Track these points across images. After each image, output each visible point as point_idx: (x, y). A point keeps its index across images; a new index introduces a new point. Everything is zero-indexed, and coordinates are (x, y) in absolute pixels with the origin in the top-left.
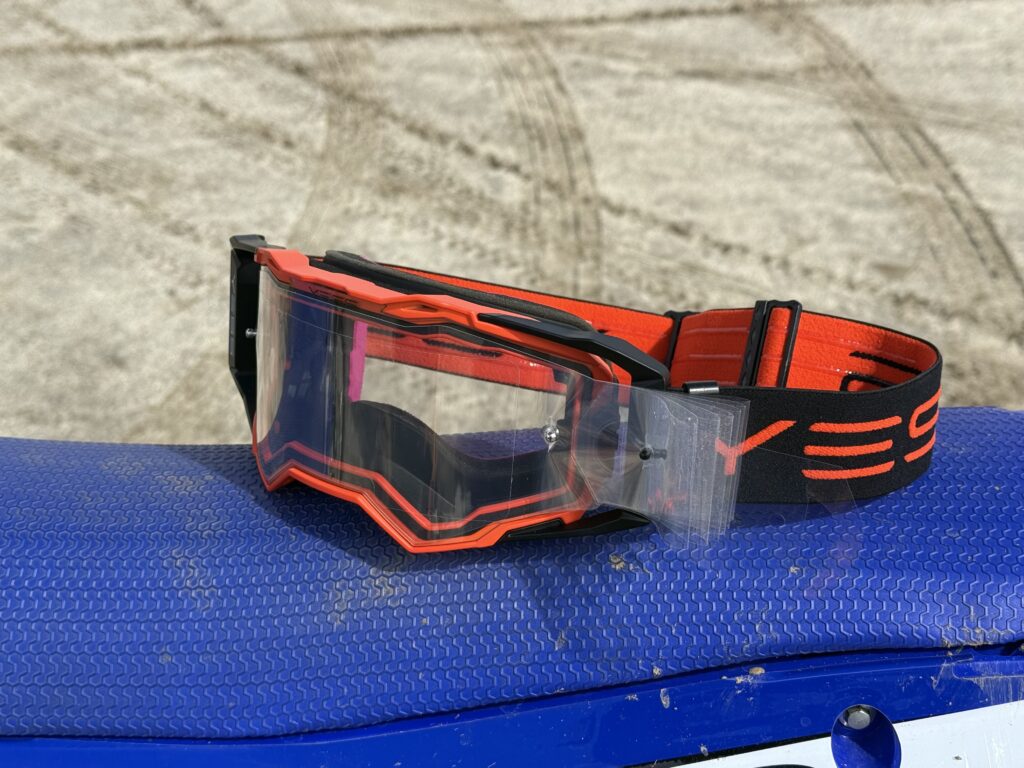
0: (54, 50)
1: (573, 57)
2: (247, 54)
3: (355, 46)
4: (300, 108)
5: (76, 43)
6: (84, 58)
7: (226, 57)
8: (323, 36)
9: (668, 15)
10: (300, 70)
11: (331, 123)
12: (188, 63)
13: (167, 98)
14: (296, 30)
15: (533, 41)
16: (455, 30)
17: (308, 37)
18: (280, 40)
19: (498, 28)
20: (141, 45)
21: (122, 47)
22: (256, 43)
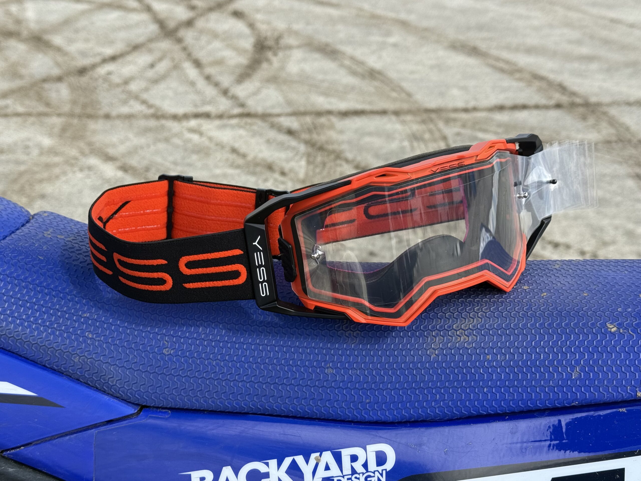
0: (146, 117)
1: (456, 130)
2: (259, 122)
3: (323, 120)
4: (290, 154)
5: (160, 113)
6: (163, 122)
7: (246, 124)
8: (305, 114)
9: (515, 108)
10: (290, 132)
11: (309, 163)
12: (223, 127)
13: (212, 146)
14: (289, 110)
15: (431, 120)
16: (384, 112)
17: (295, 114)
18: (279, 115)
19: (409, 112)
20: (197, 116)
21: (186, 117)
22: (264, 117)
